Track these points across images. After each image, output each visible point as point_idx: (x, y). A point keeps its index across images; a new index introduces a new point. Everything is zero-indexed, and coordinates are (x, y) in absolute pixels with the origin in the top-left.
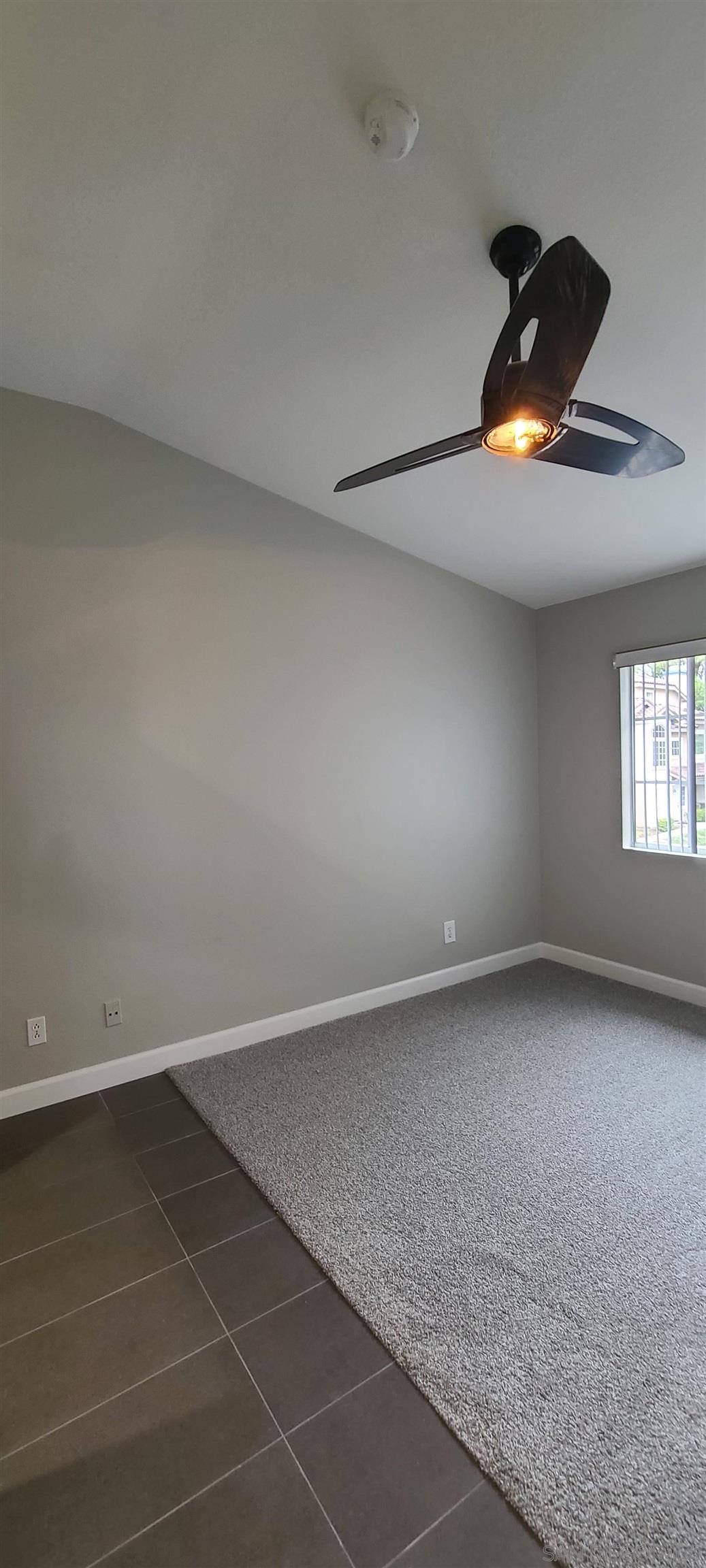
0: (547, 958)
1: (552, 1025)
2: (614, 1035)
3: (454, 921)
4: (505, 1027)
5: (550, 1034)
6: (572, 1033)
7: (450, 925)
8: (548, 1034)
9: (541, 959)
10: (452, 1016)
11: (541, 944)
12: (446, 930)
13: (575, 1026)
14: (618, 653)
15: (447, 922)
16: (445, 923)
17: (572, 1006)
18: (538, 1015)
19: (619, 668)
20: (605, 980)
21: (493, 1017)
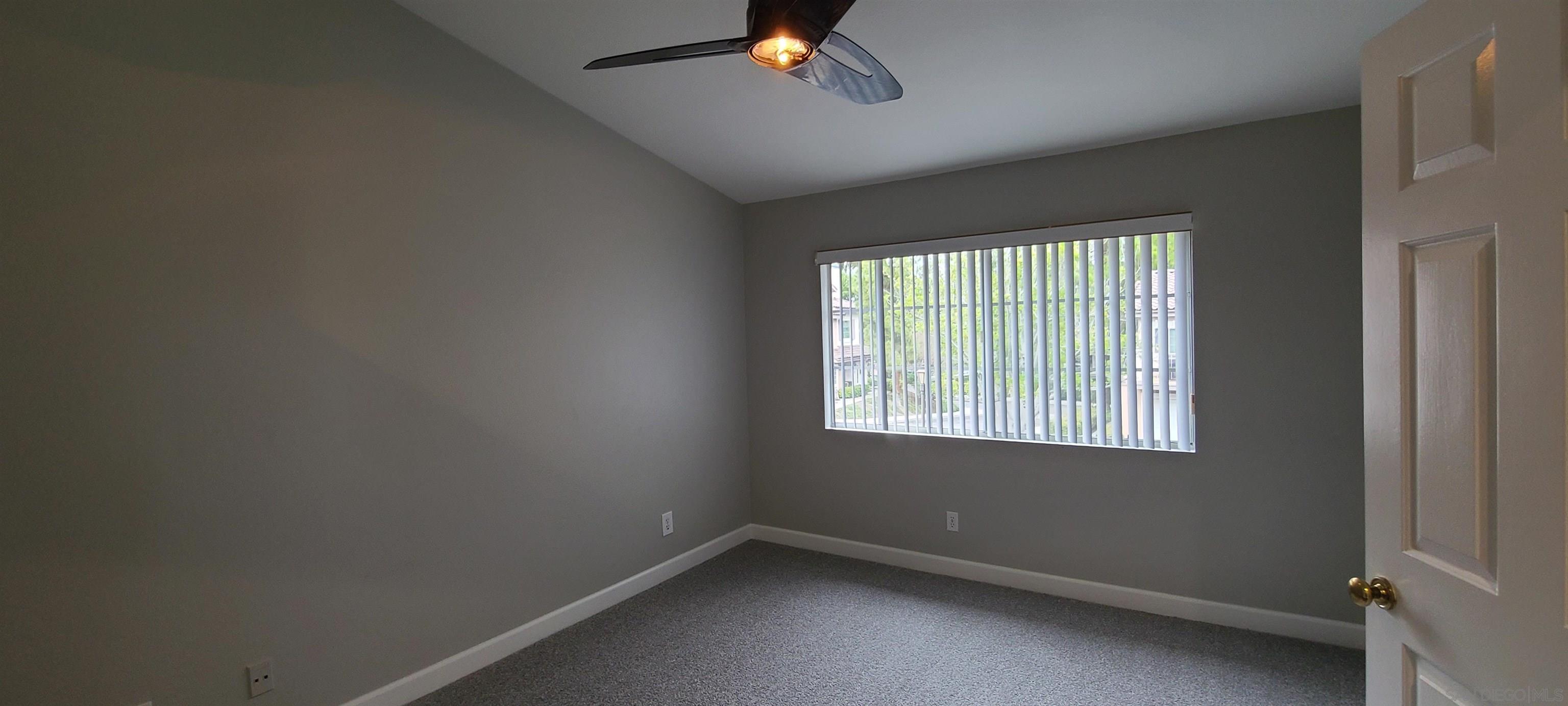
0: (757, 539)
1: (774, 604)
2: (830, 604)
3: (671, 512)
4: (731, 613)
5: (775, 612)
6: (794, 608)
7: (668, 516)
8: (773, 613)
9: (751, 540)
10: (678, 610)
11: (750, 525)
12: (664, 521)
13: (795, 601)
14: (819, 251)
15: (665, 514)
16: (663, 515)
17: (789, 582)
18: (760, 596)
19: (819, 265)
20: (813, 553)
21: (718, 605)
